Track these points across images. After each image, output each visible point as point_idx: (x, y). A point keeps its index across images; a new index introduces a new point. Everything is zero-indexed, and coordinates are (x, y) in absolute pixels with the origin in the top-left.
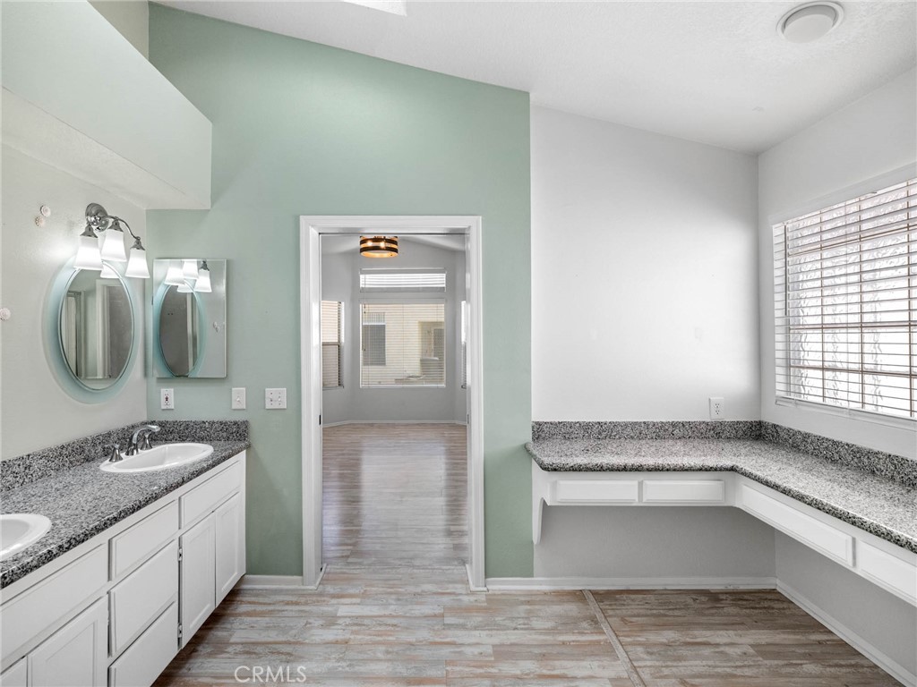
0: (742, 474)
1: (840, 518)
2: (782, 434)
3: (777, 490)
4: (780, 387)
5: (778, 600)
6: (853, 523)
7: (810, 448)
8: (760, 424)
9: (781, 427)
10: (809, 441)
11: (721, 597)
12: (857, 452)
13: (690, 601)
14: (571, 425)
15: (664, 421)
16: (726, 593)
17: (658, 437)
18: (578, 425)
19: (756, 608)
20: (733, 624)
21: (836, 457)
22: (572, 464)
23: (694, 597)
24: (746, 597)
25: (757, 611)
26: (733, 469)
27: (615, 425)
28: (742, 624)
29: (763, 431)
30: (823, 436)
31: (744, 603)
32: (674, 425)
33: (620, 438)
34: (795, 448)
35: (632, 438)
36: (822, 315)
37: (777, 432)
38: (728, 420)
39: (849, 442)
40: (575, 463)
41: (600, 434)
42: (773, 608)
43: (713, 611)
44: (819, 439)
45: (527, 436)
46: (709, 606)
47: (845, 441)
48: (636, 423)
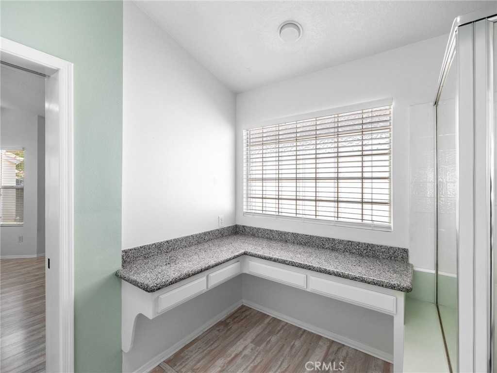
0: (250, 255)
1: (303, 268)
2: (247, 230)
3: (271, 260)
4: (245, 207)
5: (246, 310)
6: (310, 269)
7: (260, 235)
8: (236, 226)
9: (246, 227)
10: (260, 231)
11: (228, 321)
12: (280, 234)
13: (217, 333)
14: (149, 247)
15: (200, 232)
16: (228, 318)
17: (199, 243)
18: (154, 246)
19: (242, 320)
20: (239, 335)
21: (272, 237)
22: (170, 280)
23: (218, 329)
24: (236, 315)
25: (243, 321)
26: (245, 254)
27: (176, 240)
28: (242, 332)
29: (238, 230)
30: (266, 228)
31: (237, 319)
32: (205, 234)
33: (179, 248)
34: (253, 235)
35: (186, 246)
36: (263, 174)
37: (245, 229)
38: (225, 226)
39: (277, 230)
40: (172, 278)
41: (168, 249)
42: (247, 316)
43: (229, 333)
44: (264, 230)
45: (117, 265)
46: (226, 330)
47: (275, 229)
48: (187, 237)
